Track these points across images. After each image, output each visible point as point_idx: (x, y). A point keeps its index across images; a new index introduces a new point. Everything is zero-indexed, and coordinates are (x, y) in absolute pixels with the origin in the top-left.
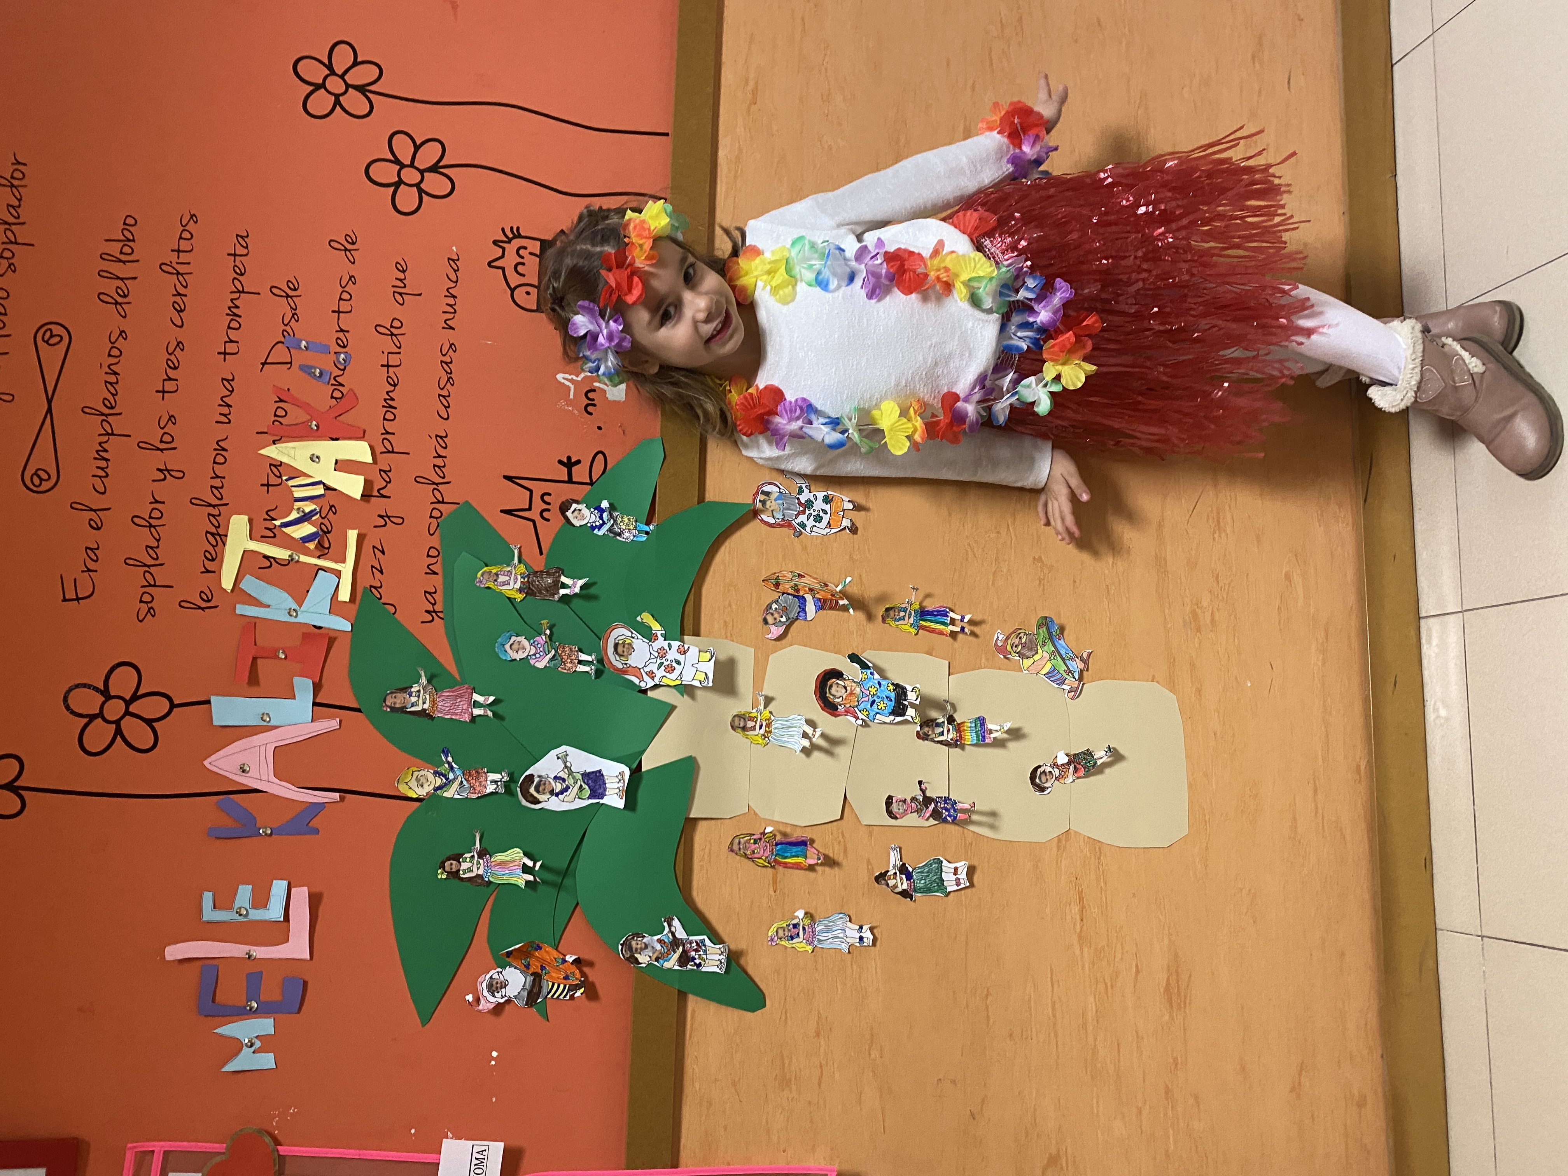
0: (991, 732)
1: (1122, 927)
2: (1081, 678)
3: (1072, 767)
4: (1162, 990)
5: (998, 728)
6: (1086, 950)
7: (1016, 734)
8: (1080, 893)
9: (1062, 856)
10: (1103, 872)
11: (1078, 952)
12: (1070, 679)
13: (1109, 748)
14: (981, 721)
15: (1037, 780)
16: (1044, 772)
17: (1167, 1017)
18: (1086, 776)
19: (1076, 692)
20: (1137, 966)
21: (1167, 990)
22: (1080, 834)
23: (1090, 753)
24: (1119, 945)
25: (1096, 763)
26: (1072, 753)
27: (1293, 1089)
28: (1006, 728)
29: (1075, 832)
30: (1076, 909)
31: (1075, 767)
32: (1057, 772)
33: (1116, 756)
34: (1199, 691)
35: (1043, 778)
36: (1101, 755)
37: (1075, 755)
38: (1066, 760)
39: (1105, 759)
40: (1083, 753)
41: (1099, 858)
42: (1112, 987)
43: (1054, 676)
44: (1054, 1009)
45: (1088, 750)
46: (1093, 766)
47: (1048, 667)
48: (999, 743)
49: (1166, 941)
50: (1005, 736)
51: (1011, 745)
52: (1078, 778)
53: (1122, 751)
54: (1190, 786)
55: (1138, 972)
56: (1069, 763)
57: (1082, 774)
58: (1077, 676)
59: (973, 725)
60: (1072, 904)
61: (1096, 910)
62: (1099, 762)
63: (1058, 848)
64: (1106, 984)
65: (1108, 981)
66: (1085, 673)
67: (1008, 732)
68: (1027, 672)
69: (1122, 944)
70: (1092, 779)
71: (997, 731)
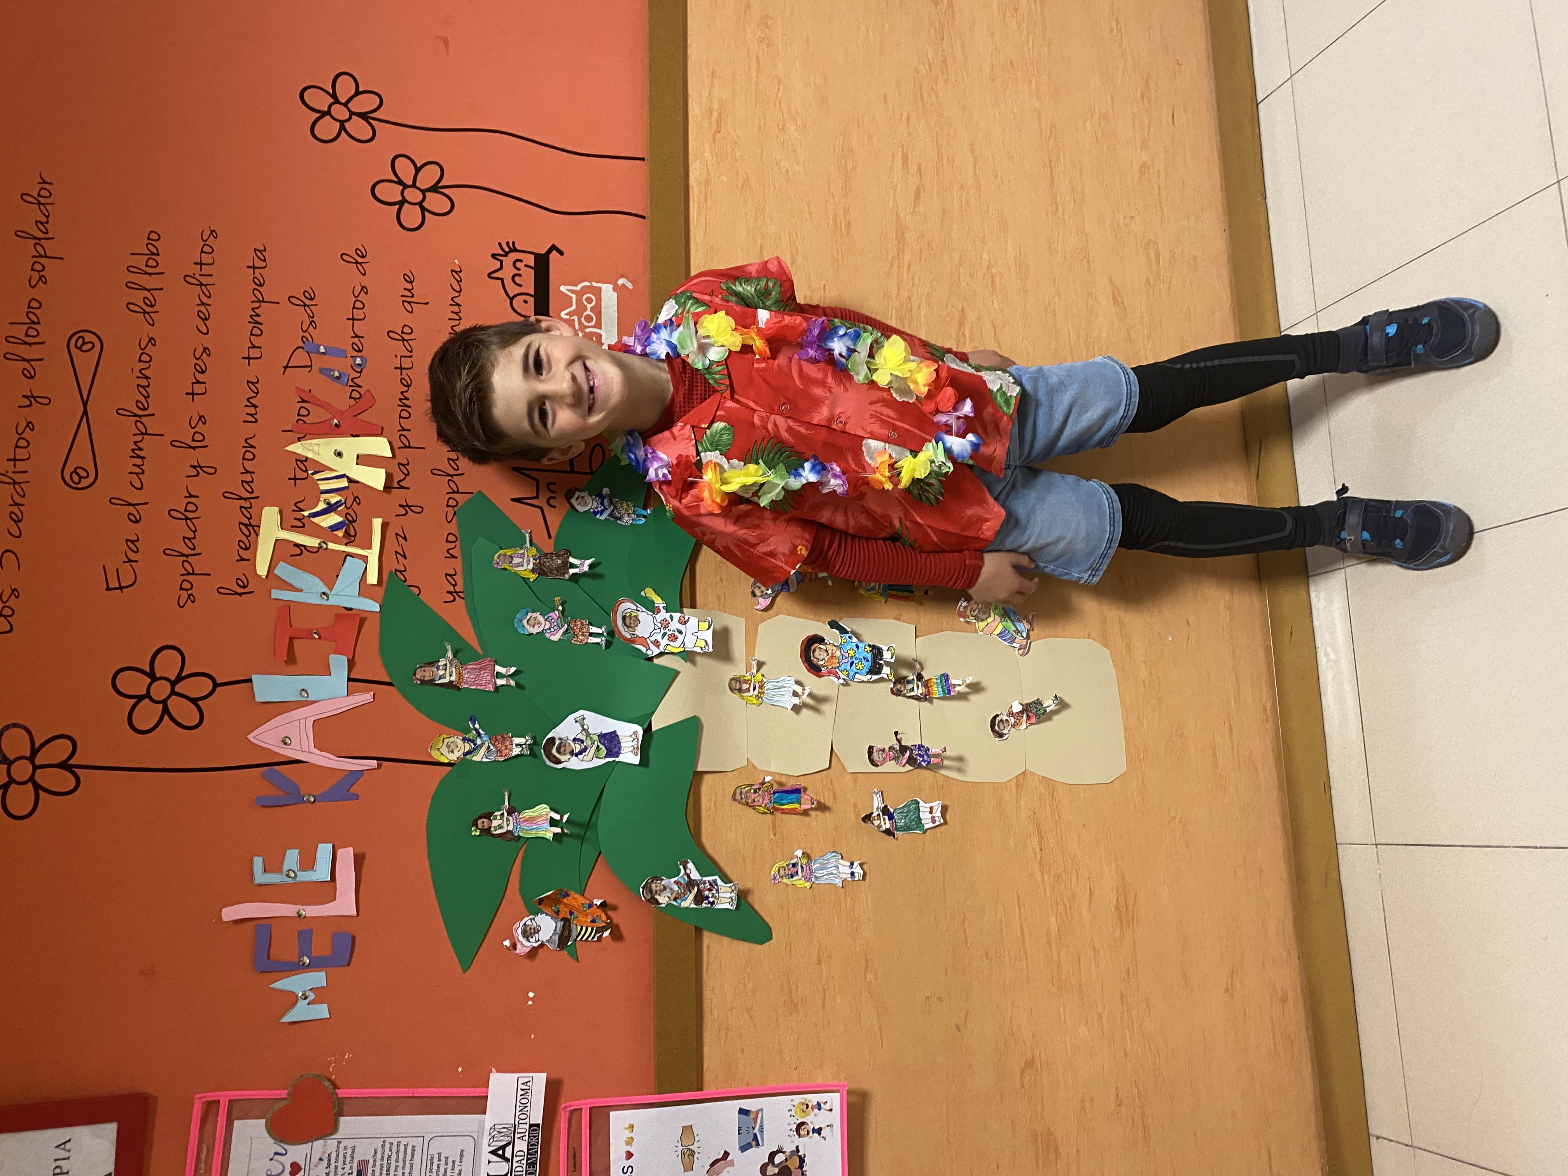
0: (954, 686)
1: (1075, 855)
2: (1028, 637)
3: (1025, 716)
4: (1113, 909)
5: (960, 682)
6: (1046, 876)
7: (976, 688)
8: (1038, 827)
9: (1020, 795)
10: (1057, 807)
11: (1039, 879)
12: (1019, 638)
13: (1056, 697)
14: (946, 677)
15: (996, 728)
16: (1002, 720)
17: (1118, 933)
18: (1037, 723)
19: (1025, 650)
20: (1090, 889)
21: (1117, 908)
22: (1035, 774)
23: (1040, 702)
24: (1074, 871)
25: (1045, 711)
26: (1024, 703)
27: (1227, 991)
28: (968, 682)
29: (1031, 772)
30: (1035, 840)
31: (1028, 715)
32: (1012, 720)
33: (1062, 705)
34: (1128, 646)
35: (1002, 727)
36: (1049, 704)
37: (1027, 704)
38: (1020, 708)
39: (1053, 707)
40: (1034, 702)
41: (1053, 795)
42: (1070, 908)
43: (1005, 636)
44: (1022, 928)
45: (1038, 699)
46: (1044, 714)
47: (1000, 628)
48: (962, 696)
49: (1114, 865)
50: (967, 690)
51: (973, 698)
52: (1031, 724)
53: (1067, 700)
54: (1126, 729)
55: (1091, 893)
56: (1022, 712)
57: (1034, 720)
58: (1025, 635)
59: (939, 681)
60: (1032, 836)
61: (1053, 840)
62: (1048, 710)
63: (1017, 786)
64: (1066, 907)
65: (1066, 902)
66: (1031, 633)
67: (968, 686)
68: (982, 633)
69: (1076, 870)
70: (1043, 725)
71: (960, 685)
